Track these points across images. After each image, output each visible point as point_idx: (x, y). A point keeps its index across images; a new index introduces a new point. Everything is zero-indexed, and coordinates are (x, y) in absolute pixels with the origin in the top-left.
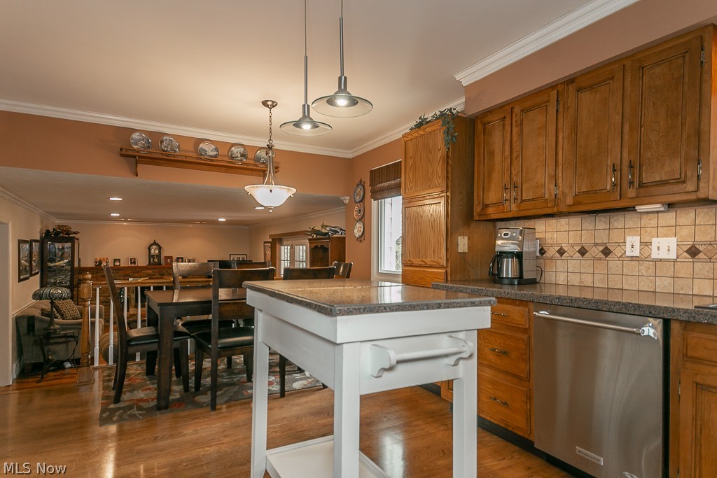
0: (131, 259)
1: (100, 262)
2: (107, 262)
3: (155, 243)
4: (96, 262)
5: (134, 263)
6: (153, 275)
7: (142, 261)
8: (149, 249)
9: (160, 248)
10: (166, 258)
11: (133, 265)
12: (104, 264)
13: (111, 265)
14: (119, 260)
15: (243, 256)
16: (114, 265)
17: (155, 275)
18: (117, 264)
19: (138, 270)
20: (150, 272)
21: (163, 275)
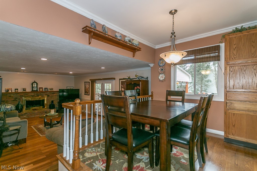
0: (23, 89)
1: (8, 90)
2: (11, 90)
3: (35, 82)
4: (6, 90)
5: (25, 90)
6: (34, 95)
7: (29, 90)
8: (32, 84)
9: (37, 84)
10: (40, 88)
11: (24, 91)
12: (10, 91)
13: (13, 91)
14: (18, 89)
15: (70, 87)
16: (15, 91)
17: (35, 95)
18: (17, 91)
19: (27, 93)
20: (33, 94)
21: (38, 95)
